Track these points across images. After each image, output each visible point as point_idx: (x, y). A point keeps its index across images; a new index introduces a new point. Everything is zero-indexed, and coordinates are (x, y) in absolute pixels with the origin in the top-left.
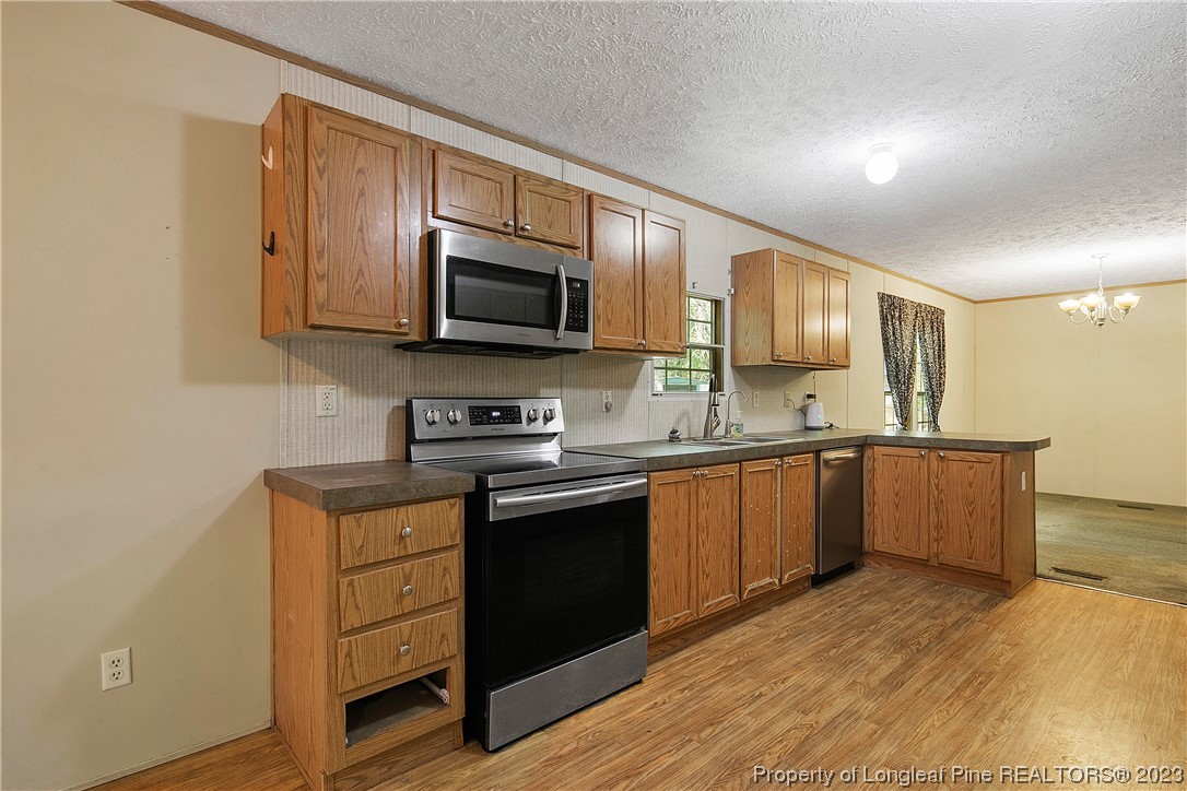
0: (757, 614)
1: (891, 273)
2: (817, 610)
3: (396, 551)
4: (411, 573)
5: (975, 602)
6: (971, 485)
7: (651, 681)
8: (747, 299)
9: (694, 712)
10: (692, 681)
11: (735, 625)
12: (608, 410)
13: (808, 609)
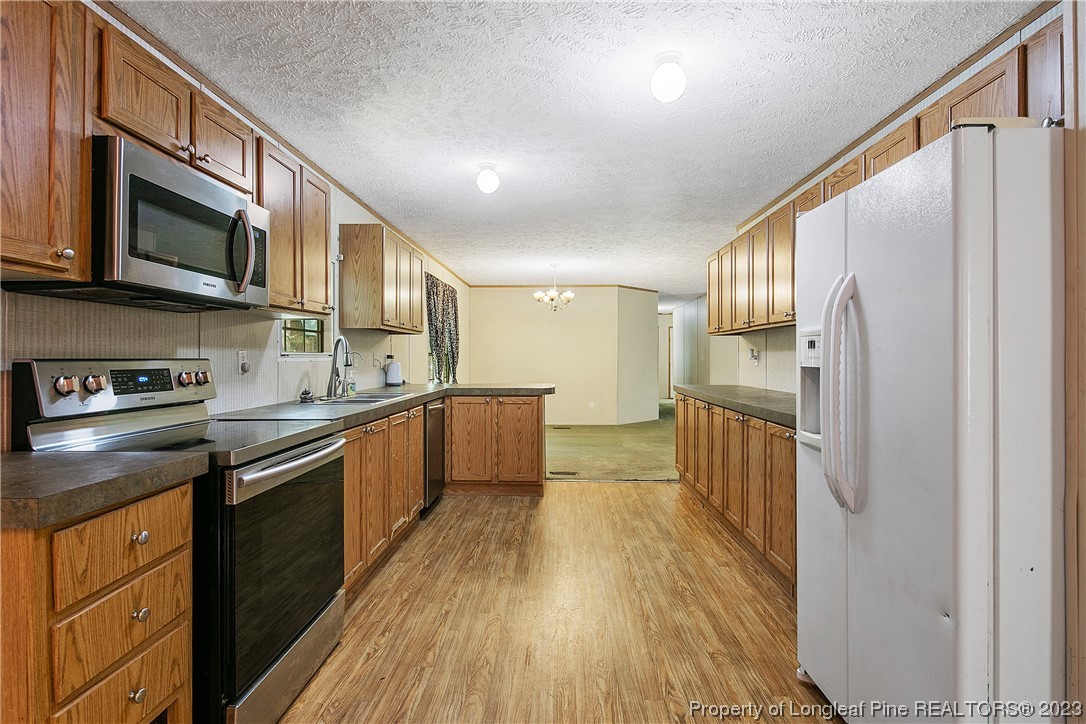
0: (394, 553)
1: (432, 257)
2: (436, 536)
3: (125, 566)
4: (141, 592)
5: (527, 503)
6: (519, 421)
7: (348, 638)
8: (357, 267)
9: (407, 646)
10: (384, 624)
11: (383, 566)
12: (244, 370)
13: (429, 537)
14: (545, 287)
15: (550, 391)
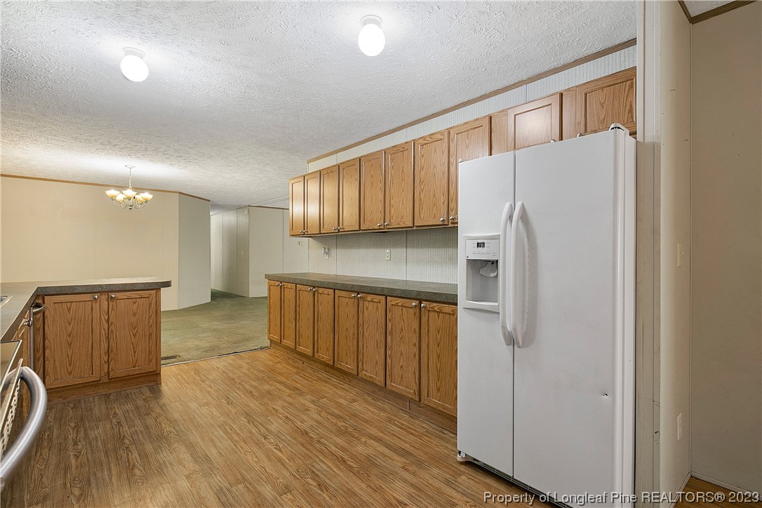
14: (121, 187)
15: (167, 284)
